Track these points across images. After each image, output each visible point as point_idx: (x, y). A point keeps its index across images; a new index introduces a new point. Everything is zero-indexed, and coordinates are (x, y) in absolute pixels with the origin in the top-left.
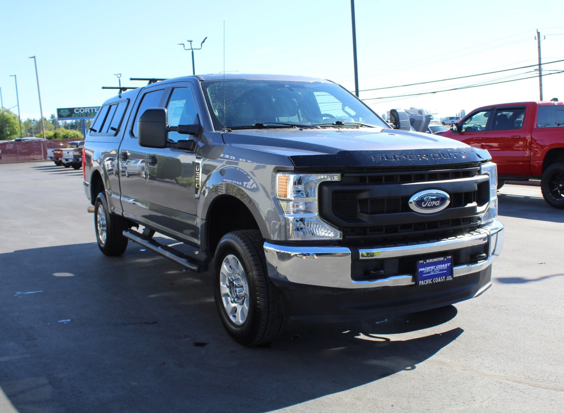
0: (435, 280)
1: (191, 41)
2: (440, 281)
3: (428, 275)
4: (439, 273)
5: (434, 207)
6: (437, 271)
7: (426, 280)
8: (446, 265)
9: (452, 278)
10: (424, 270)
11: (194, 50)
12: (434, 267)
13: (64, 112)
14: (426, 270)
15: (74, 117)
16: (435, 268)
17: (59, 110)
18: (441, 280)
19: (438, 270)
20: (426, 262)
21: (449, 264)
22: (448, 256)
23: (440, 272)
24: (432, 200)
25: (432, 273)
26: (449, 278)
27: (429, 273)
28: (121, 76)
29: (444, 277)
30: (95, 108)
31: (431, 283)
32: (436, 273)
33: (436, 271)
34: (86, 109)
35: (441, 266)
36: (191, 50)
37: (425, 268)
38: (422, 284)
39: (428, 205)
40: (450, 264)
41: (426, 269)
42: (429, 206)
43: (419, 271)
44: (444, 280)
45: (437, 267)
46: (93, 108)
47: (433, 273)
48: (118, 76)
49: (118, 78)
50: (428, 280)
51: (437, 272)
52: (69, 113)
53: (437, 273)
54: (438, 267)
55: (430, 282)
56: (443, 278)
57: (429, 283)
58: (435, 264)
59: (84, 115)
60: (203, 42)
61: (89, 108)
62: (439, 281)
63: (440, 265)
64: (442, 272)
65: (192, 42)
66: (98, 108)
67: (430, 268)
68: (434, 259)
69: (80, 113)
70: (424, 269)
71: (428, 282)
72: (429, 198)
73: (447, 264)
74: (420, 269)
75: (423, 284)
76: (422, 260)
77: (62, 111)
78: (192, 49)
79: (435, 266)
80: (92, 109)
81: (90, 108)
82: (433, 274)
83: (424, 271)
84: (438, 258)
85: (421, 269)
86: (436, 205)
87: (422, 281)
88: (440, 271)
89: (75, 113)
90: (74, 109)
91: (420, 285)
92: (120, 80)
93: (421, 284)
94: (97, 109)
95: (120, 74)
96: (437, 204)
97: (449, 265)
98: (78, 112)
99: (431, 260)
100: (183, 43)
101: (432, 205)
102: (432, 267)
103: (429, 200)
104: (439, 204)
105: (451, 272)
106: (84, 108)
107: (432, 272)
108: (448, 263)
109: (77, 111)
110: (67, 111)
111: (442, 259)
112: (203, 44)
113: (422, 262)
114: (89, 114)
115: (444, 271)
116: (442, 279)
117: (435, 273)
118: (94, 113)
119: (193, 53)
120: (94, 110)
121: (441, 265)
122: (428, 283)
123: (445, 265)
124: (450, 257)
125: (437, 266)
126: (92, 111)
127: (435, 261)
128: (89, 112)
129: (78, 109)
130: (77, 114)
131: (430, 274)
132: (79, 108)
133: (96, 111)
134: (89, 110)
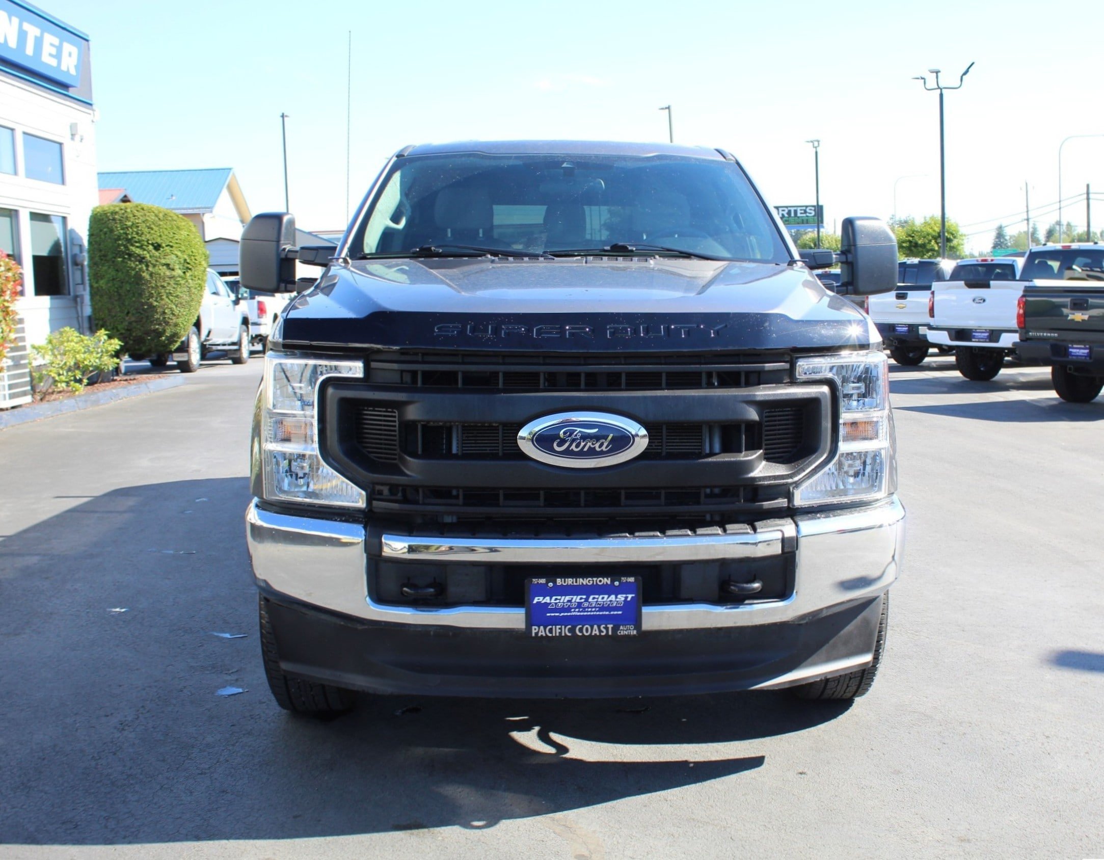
0: (581, 630)
1: (937, 72)
2: (598, 634)
3: (562, 614)
4: (598, 613)
5: (592, 453)
6: (592, 608)
7: (554, 627)
8: (621, 598)
9: (635, 632)
10: (548, 601)
11: (944, 91)
12: (581, 599)
14: (556, 603)
16: (587, 600)
18: (600, 631)
19: (594, 605)
20: (555, 582)
21: (630, 596)
22: (624, 577)
23: (601, 613)
24: (585, 437)
25: (574, 611)
26: (627, 630)
27: (569, 609)
29: (610, 626)
30: (799, 209)
31: (569, 634)
32: (589, 613)
33: (588, 608)
34: (780, 209)
35: (603, 598)
36: (939, 90)
37: (554, 598)
38: (540, 634)
39: (570, 449)
40: (633, 595)
41: (556, 599)
42: (576, 450)
43: (535, 602)
44: (610, 633)
45: (590, 600)
46: (795, 208)
47: (579, 612)
48: (813, 145)
49: (815, 149)
50: (558, 627)
51: (591, 611)
53: (592, 613)
54: (594, 598)
55: (565, 633)
56: (607, 629)
57: (563, 634)
58: (588, 591)
60: (965, 73)
61: (787, 207)
62: (593, 634)
63: (601, 596)
64: (607, 613)
65: (939, 74)
66: (804, 208)
67: (568, 598)
68: (581, 580)
70: (551, 599)
71: (558, 631)
72: (576, 430)
73: (624, 596)
74: (536, 598)
75: (544, 635)
76: (543, 578)
78: (939, 88)
79: (584, 597)
80: (792, 209)
81: (789, 209)
82: (579, 614)
83: (551, 603)
84: (592, 577)
85: (541, 598)
86: (598, 449)
87: (542, 628)
88: (602, 608)
91: (533, 635)
92: (816, 153)
93: (537, 634)
94: (801, 210)
95: (818, 141)
96: (601, 446)
97: (629, 599)
99: (570, 581)
100: (923, 77)
101: (586, 449)
102: (575, 597)
103: (576, 435)
104: (606, 448)
105: (632, 614)
107: (575, 608)
108: (626, 594)
111: (607, 581)
112: (964, 77)
113: (543, 581)
115: (614, 611)
116: (604, 631)
117: (585, 614)
118: (796, 218)
119: (941, 95)
120: (796, 212)
121: (606, 596)
122: (558, 634)
123: (616, 598)
124: (632, 580)
125: (592, 597)
126: (793, 215)
127: (585, 584)
128: (786, 215)
131: (569, 614)
133: (799, 215)
134: (787, 211)
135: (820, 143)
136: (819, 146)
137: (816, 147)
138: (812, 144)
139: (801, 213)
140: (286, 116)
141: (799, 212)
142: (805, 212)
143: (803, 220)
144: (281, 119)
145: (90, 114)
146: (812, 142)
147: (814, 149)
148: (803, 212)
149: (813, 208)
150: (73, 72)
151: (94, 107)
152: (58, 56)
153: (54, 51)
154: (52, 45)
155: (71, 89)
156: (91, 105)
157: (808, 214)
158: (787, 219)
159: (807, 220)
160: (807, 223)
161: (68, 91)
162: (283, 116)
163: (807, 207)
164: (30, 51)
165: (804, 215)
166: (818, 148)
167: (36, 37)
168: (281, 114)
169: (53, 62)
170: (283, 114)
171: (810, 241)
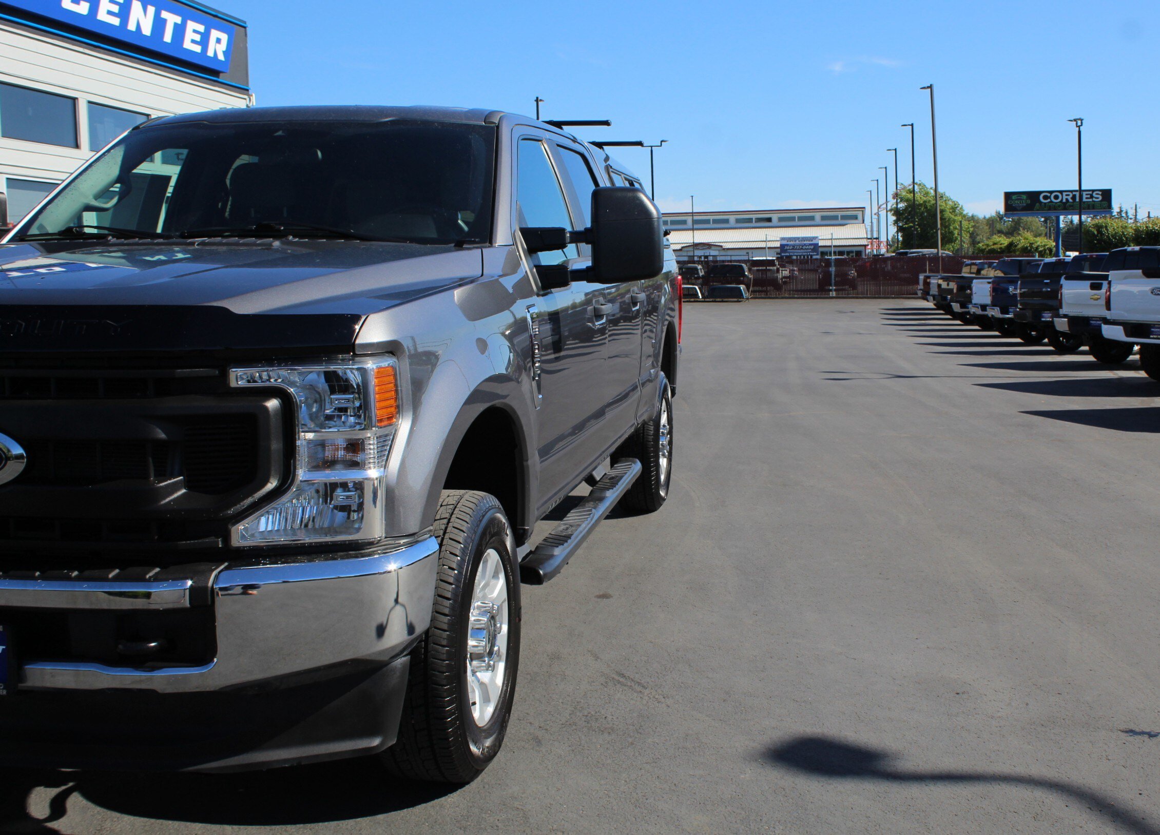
13: (1018, 199)
15: (1038, 210)
17: (1008, 196)
28: (1082, 123)
30: (1084, 193)
34: (1064, 194)
40: (4, 647)
48: (1077, 124)
52: (1029, 202)
59: (1059, 206)
61: (1071, 191)
66: (1091, 193)
69: (1051, 202)
77: (1014, 197)
80: (1077, 194)
81: (1074, 193)
89: (1041, 203)
90: (1038, 193)
92: (1080, 132)
94: (1087, 195)
95: (1082, 120)
98: (1049, 200)
106: (1061, 192)
109: (1045, 198)
110: (1024, 197)
114: (1070, 206)
118: (1082, 203)
120: (1081, 196)
126: (1078, 200)
128: (1071, 200)
129: (1049, 195)
130: (1045, 203)
132: (1051, 192)
133: (1084, 200)
134: (1071, 195)
135: (1083, 121)
136: (1082, 125)
137: (1079, 127)
138: (1075, 122)
139: (1087, 198)
140: (541, 100)
141: (1084, 196)
142: (1092, 197)
143: (1089, 205)
144: (536, 103)
145: (245, 99)
146: (1075, 120)
147: (1078, 128)
148: (1089, 196)
149: (1100, 193)
150: (221, 57)
151: (250, 92)
152: (204, 41)
153: (198, 38)
154: (195, 31)
155: (221, 75)
156: (247, 90)
157: (1094, 199)
158: (1072, 204)
159: (1093, 205)
160: (1093, 209)
161: (218, 77)
162: (537, 100)
163: (1093, 191)
164: (168, 38)
165: (1091, 200)
166: (1081, 127)
167: (176, 25)
168: (536, 99)
169: (197, 49)
170: (537, 98)
171: (1094, 228)
